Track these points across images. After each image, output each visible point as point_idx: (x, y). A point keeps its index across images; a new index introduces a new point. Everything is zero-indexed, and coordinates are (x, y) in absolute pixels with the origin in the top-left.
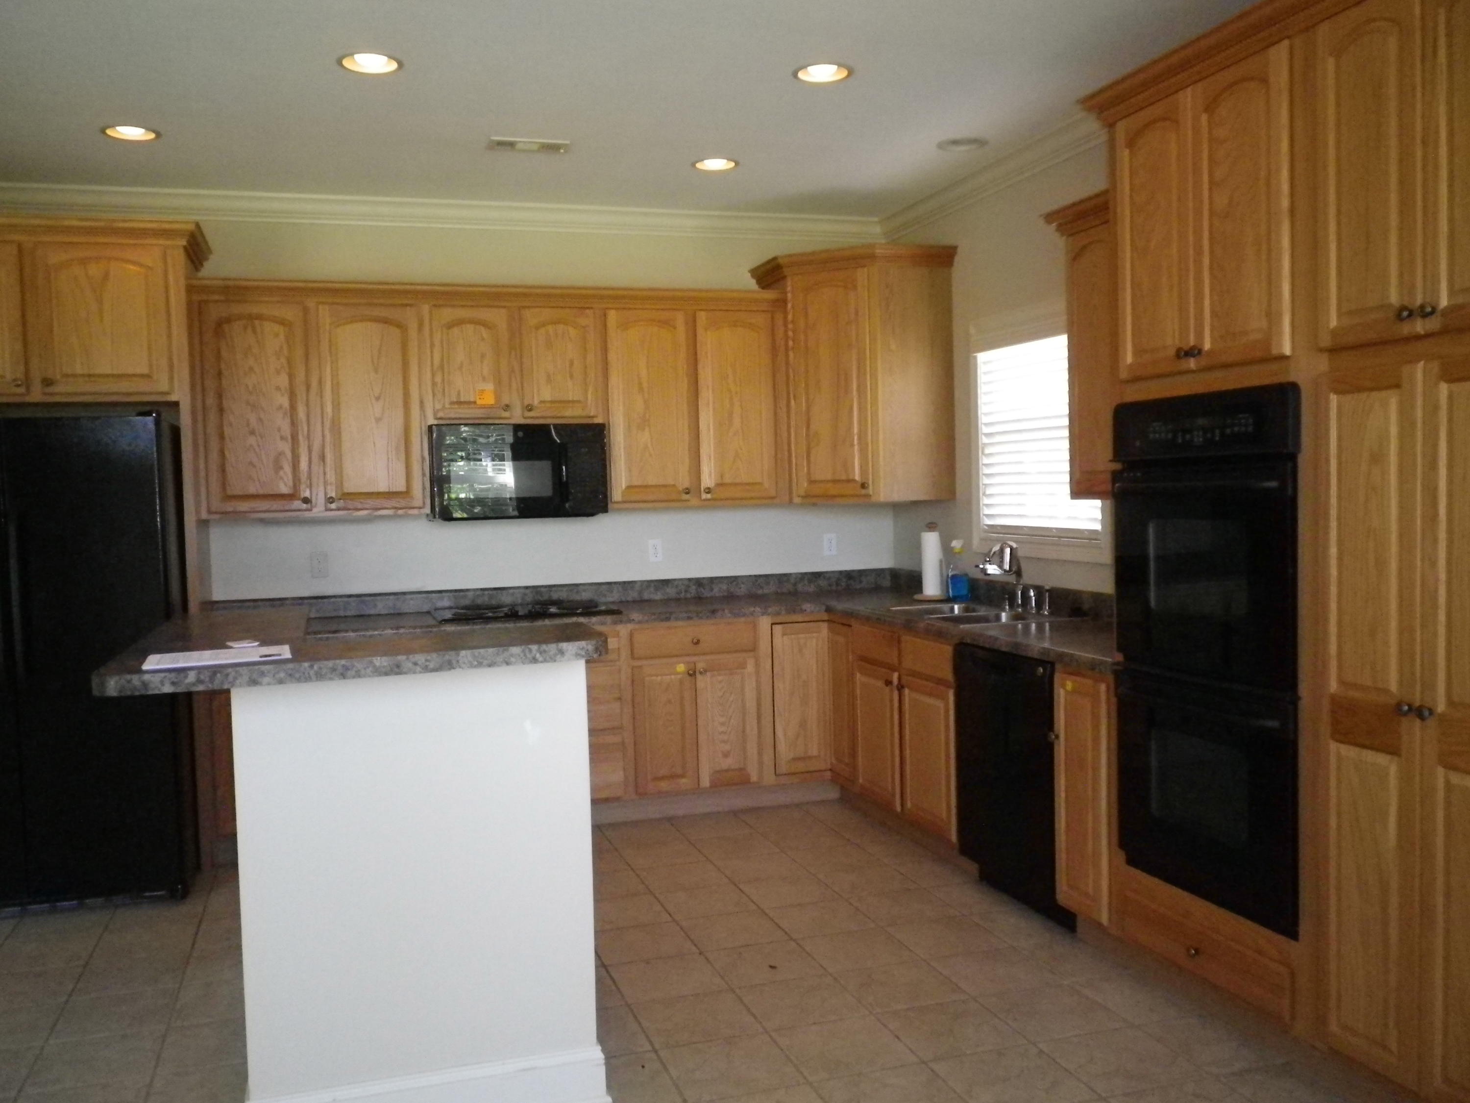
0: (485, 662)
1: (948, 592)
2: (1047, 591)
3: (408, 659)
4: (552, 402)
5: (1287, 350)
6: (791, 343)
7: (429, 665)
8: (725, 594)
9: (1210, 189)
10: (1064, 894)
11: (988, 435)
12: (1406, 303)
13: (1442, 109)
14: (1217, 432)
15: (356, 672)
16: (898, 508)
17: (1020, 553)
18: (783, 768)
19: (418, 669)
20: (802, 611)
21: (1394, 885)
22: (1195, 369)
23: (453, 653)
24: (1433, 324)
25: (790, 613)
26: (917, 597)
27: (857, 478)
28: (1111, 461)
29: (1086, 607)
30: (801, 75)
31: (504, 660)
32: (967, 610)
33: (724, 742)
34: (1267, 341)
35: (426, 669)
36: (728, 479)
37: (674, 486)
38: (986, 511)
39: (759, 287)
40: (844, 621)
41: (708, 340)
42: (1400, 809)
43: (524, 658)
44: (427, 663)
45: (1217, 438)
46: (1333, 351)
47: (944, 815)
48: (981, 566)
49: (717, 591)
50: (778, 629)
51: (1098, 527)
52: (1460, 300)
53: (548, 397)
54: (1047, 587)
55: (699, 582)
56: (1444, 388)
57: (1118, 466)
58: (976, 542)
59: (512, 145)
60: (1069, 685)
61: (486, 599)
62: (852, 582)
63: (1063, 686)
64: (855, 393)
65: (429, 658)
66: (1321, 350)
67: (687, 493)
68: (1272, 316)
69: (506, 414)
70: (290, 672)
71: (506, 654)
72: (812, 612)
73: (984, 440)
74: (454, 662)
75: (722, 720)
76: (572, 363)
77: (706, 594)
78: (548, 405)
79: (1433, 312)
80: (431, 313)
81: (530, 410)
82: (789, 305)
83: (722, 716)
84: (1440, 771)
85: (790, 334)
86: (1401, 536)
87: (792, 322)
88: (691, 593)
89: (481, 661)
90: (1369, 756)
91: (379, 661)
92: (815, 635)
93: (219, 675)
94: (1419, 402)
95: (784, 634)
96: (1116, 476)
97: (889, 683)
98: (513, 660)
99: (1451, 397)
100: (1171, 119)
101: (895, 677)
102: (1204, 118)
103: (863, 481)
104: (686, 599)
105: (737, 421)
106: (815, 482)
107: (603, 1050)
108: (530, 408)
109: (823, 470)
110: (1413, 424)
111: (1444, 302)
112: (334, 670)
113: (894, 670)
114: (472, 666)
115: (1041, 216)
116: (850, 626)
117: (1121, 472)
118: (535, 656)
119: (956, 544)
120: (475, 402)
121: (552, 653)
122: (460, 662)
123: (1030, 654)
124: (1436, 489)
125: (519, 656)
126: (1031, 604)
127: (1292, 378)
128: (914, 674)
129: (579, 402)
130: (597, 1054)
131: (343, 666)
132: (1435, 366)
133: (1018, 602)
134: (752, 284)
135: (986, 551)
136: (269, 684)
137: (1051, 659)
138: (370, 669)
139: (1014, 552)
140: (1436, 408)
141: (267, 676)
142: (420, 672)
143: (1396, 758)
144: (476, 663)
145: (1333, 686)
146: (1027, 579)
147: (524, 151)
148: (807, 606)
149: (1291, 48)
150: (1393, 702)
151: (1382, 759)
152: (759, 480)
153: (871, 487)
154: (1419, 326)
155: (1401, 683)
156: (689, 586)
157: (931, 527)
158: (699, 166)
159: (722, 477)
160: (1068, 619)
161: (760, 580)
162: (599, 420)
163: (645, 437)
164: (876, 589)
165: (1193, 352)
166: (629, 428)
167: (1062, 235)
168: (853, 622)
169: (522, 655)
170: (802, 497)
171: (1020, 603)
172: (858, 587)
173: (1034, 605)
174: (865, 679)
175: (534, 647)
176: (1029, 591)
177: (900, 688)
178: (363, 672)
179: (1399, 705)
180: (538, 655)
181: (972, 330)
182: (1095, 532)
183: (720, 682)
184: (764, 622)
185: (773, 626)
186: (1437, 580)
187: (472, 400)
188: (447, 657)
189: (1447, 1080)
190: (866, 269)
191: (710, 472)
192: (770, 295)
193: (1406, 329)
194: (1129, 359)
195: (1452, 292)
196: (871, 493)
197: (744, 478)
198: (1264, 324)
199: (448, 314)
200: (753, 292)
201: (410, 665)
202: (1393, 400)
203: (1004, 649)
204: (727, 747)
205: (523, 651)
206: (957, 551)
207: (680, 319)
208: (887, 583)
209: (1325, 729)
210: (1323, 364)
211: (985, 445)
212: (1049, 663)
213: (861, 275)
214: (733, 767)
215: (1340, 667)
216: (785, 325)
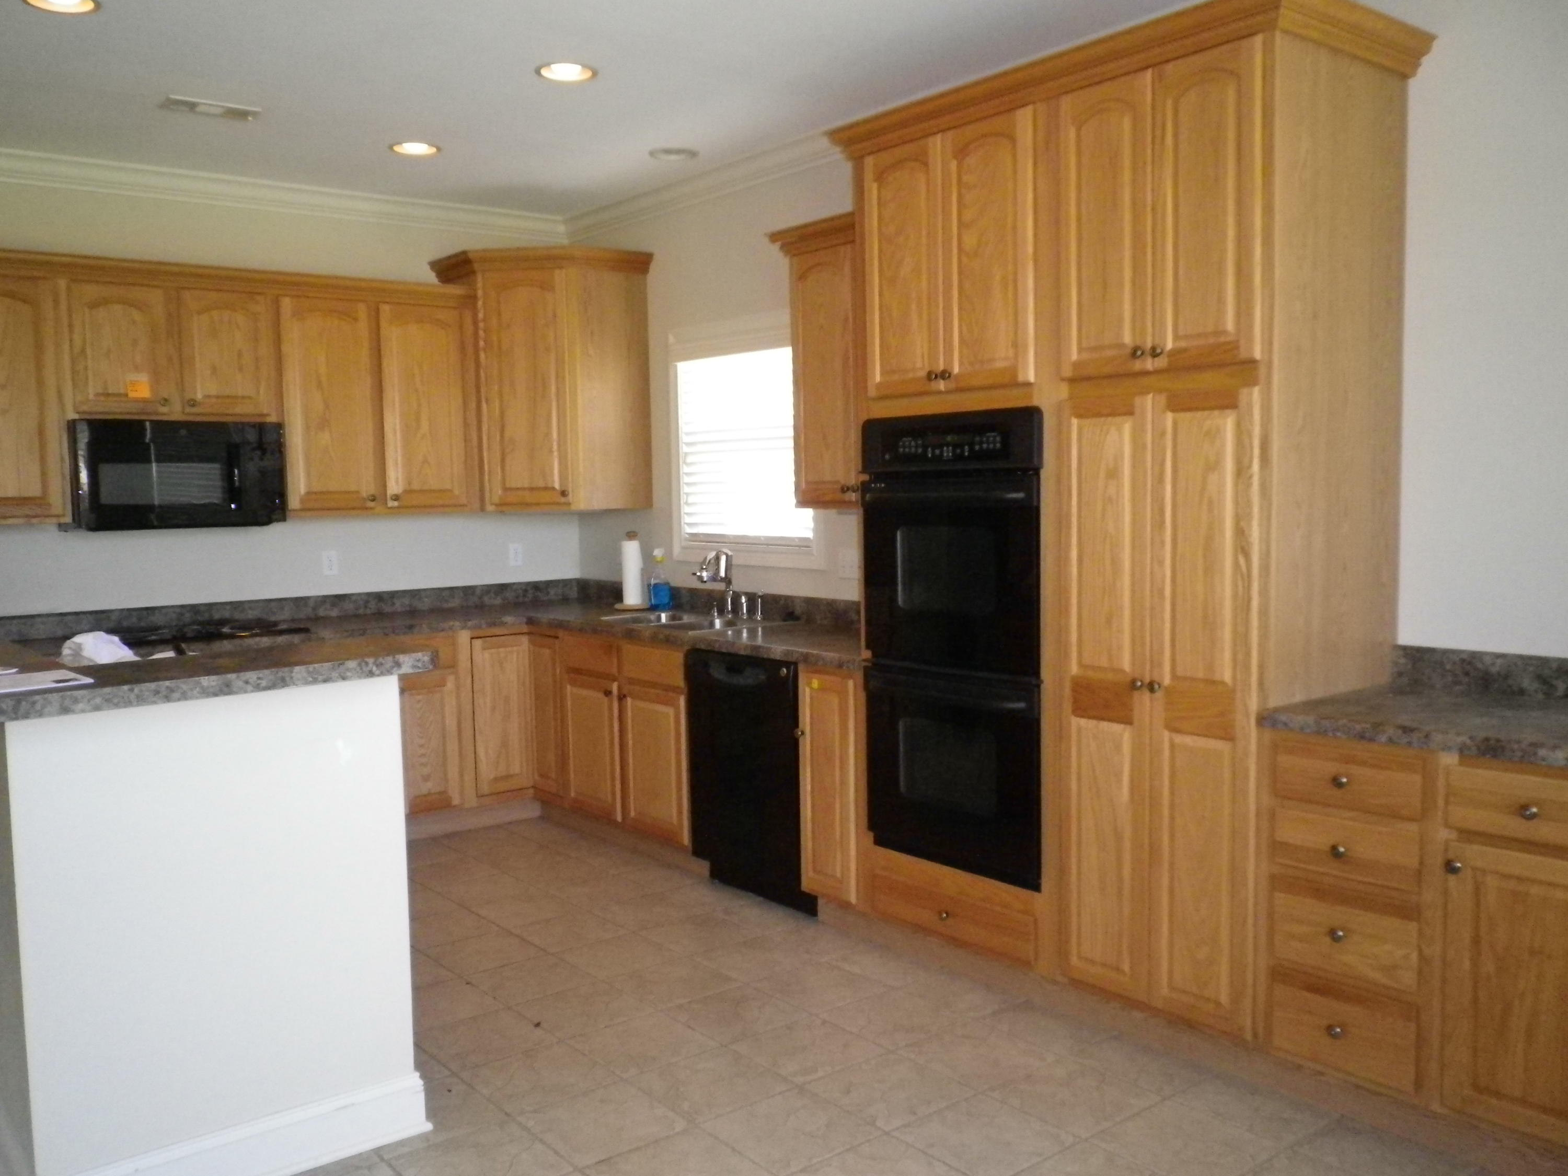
0: (320, 678)
1: (650, 600)
2: (760, 597)
3: (238, 677)
4: (218, 397)
5: (1032, 379)
6: (482, 343)
7: (261, 683)
8: (408, 609)
9: (959, 228)
10: (809, 880)
11: (688, 444)
12: (1138, 343)
13: (1169, 184)
14: (966, 448)
15: (182, 693)
16: (587, 517)
17: (735, 561)
18: (485, 789)
19: (249, 688)
20: (503, 624)
21: (1128, 833)
22: (943, 390)
23: (286, 669)
24: (1161, 362)
25: (490, 626)
26: (618, 606)
27: (557, 486)
28: (860, 472)
29: (798, 611)
30: (545, 72)
31: (340, 675)
32: (673, 618)
33: (422, 764)
34: (1013, 371)
35: (258, 688)
36: (416, 486)
37: (358, 492)
38: (687, 519)
39: (439, 281)
40: (552, 634)
41: (393, 335)
42: (1132, 770)
43: (360, 671)
44: (259, 681)
45: (966, 454)
46: (1072, 381)
47: (675, 820)
48: (698, 574)
49: (398, 606)
50: (478, 643)
51: (810, 534)
52: (1183, 344)
53: (213, 392)
54: (760, 594)
55: (379, 597)
56: (1170, 416)
57: (865, 477)
58: (676, 550)
59: (192, 106)
60: (815, 684)
61: (134, 620)
62: (539, 594)
63: (809, 684)
64: (553, 397)
65: (261, 675)
66: (1063, 380)
67: (373, 500)
68: (1017, 345)
69: (164, 410)
70: (107, 697)
71: (342, 668)
72: (513, 624)
73: (684, 449)
74: (287, 679)
75: (422, 741)
76: (240, 354)
77: (387, 609)
78: (214, 400)
79: (1161, 353)
80: (69, 289)
81: (193, 406)
82: (480, 303)
83: (422, 738)
84: (1166, 734)
85: (481, 333)
86: (1133, 540)
87: (484, 320)
88: (370, 608)
89: (316, 676)
90: (1105, 725)
91: (207, 681)
92: (515, 648)
93: (24, 703)
94: (1149, 427)
95: (484, 649)
96: (864, 488)
97: (608, 693)
98: (349, 674)
99: (1175, 424)
100: (922, 160)
101: (615, 688)
102: (954, 165)
103: (563, 489)
104: (365, 615)
105: (425, 425)
106: (511, 489)
107: (423, 1077)
108: (193, 403)
109: (519, 476)
110: (1144, 446)
111: (1169, 345)
112: (157, 692)
113: (614, 680)
114: (307, 683)
115: (765, 234)
116: (557, 637)
117: (870, 482)
118: (372, 668)
119: (658, 553)
120: (126, 395)
121: (388, 666)
122: (294, 678)
123: (772, 656)
124: (1163, 499)
125: (355, 670)
126: (743, 609)
127: (1035, 402)
128: (631, 681)
129: (250, 398)
130: (414, 1082)
131: (167, 687)
132: (1162, 399)
133: (728, 608)
134: (431, 277)
135: (701, 560)
136: (83, 711)
137: (793, 659)
138: (198, 689)
139: (729, 558)
140: (1163, 434)
141: (81, 702)
142: (252, 691)
143: (1128, 727)
144: (311, 679)
145: (1074, 669)
146: (737, 585)
147: (207, 115)
148: (509, 619)
149: (1035, 111)
150: (1129, 679)
151: (1117, 728)
152: (448, 486)
153: (570, 496)
154: (1149, 364)
155: (1133, 664)
156: (367, 602)
157: (631, 535)
158: (397, 148)
159: (410, 484)
160: (782, 623)
161: (445, 594)
162: (273, 419)
163: (325, 438)
164: (565, 600)
165: (945, 375)
166: (307, 428)
167: (786, 255)
168: (561, 633)
169: (358, 669)
170: (496, 505)
171: (730, 609)
172: (545, 598)
173: (745, 611)
174: (575, 690)
175: (371, 661)
176: (741, 597)
177: (622, 698)
178: (189, 693)
179: (1133, 682)
180: (374, 669)
181: (671, 339)
182: (806, 539)
183: (419, 701)
184: (464, 636)
185: (473, 640)
186: (1164, 576)
187: (122, 391)
188: (280, 674)
189: (1172, 988)
190: (564, 271)
191: (397, 478)
192: (455, 290)
193: (1138, 365)
194: (877, 376)
195: (1176, 337)
196: (571, 501)
197: (434, 484)
198: (1011, 353)
199: (91, 291)
200: (433, 285)
201: (240, 683)
202: (1127, 426)
203: (742, 652)
204: (426, 771)
205: (360, 665)
206: (659, 559)
207: (362, 311)
208: (574, 593)
209: (1068, 706)
210: (1064, 391)
211: (686, 454)
212: (792, 665)
213: (559, 276)
214: (433, 791)
215: (1080, 654)
216: (475, 323)
